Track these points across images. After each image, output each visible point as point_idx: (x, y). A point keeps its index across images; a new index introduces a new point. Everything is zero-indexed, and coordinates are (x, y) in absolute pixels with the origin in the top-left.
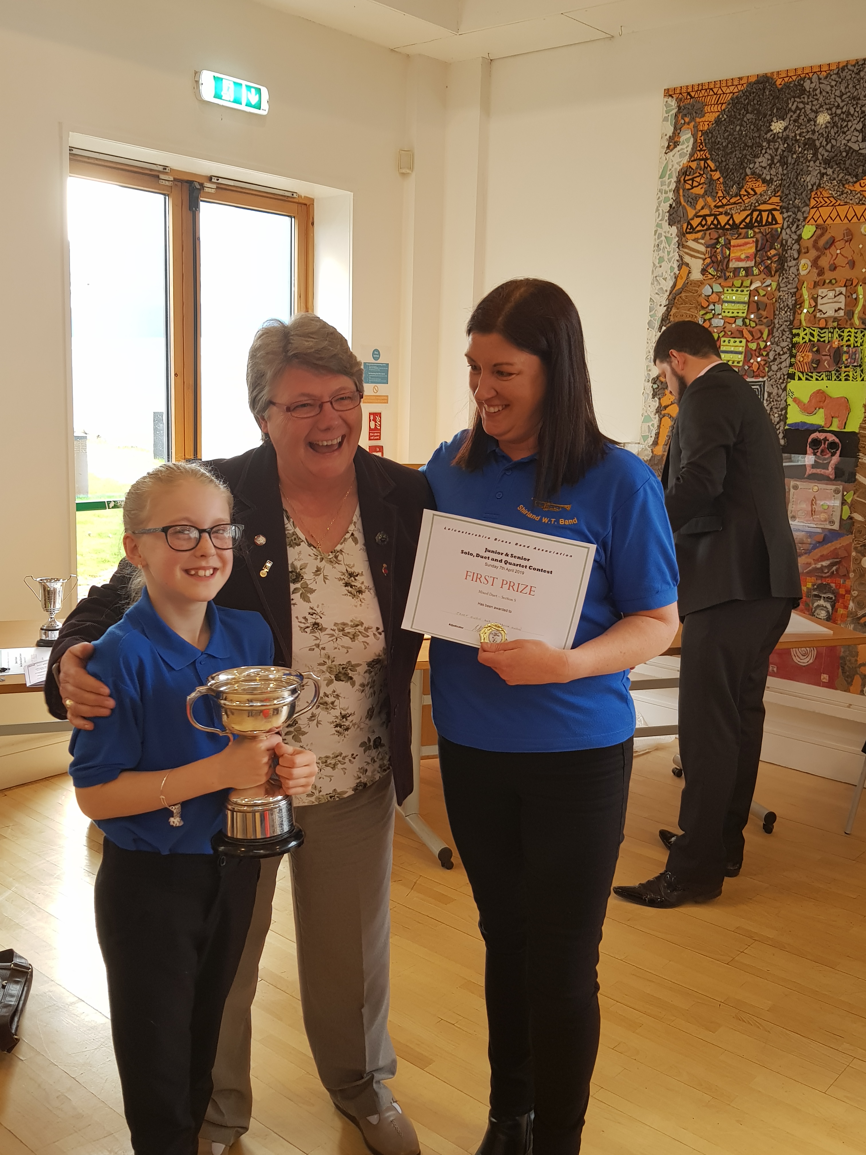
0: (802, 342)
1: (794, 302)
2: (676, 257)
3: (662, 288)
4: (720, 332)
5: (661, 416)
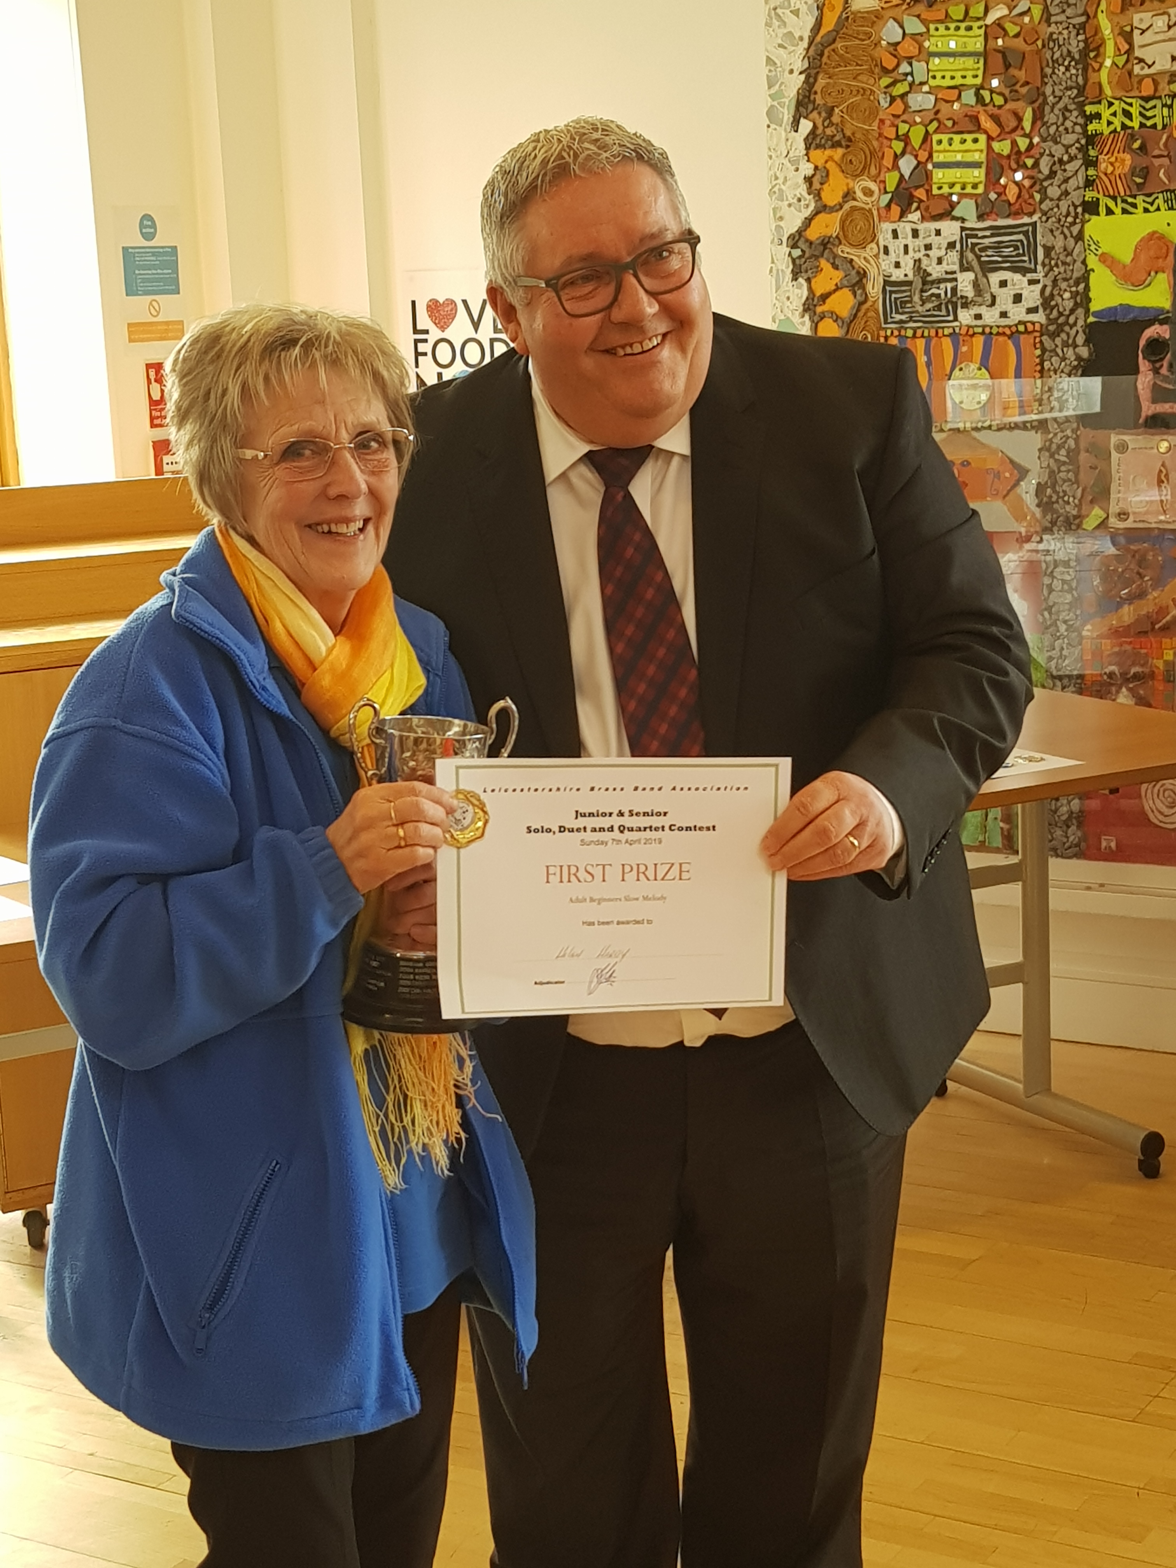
0: (1106, 132)
1: (1082, 45)
3: (791, 32)
4: (928, 122)
5: (816, 319)
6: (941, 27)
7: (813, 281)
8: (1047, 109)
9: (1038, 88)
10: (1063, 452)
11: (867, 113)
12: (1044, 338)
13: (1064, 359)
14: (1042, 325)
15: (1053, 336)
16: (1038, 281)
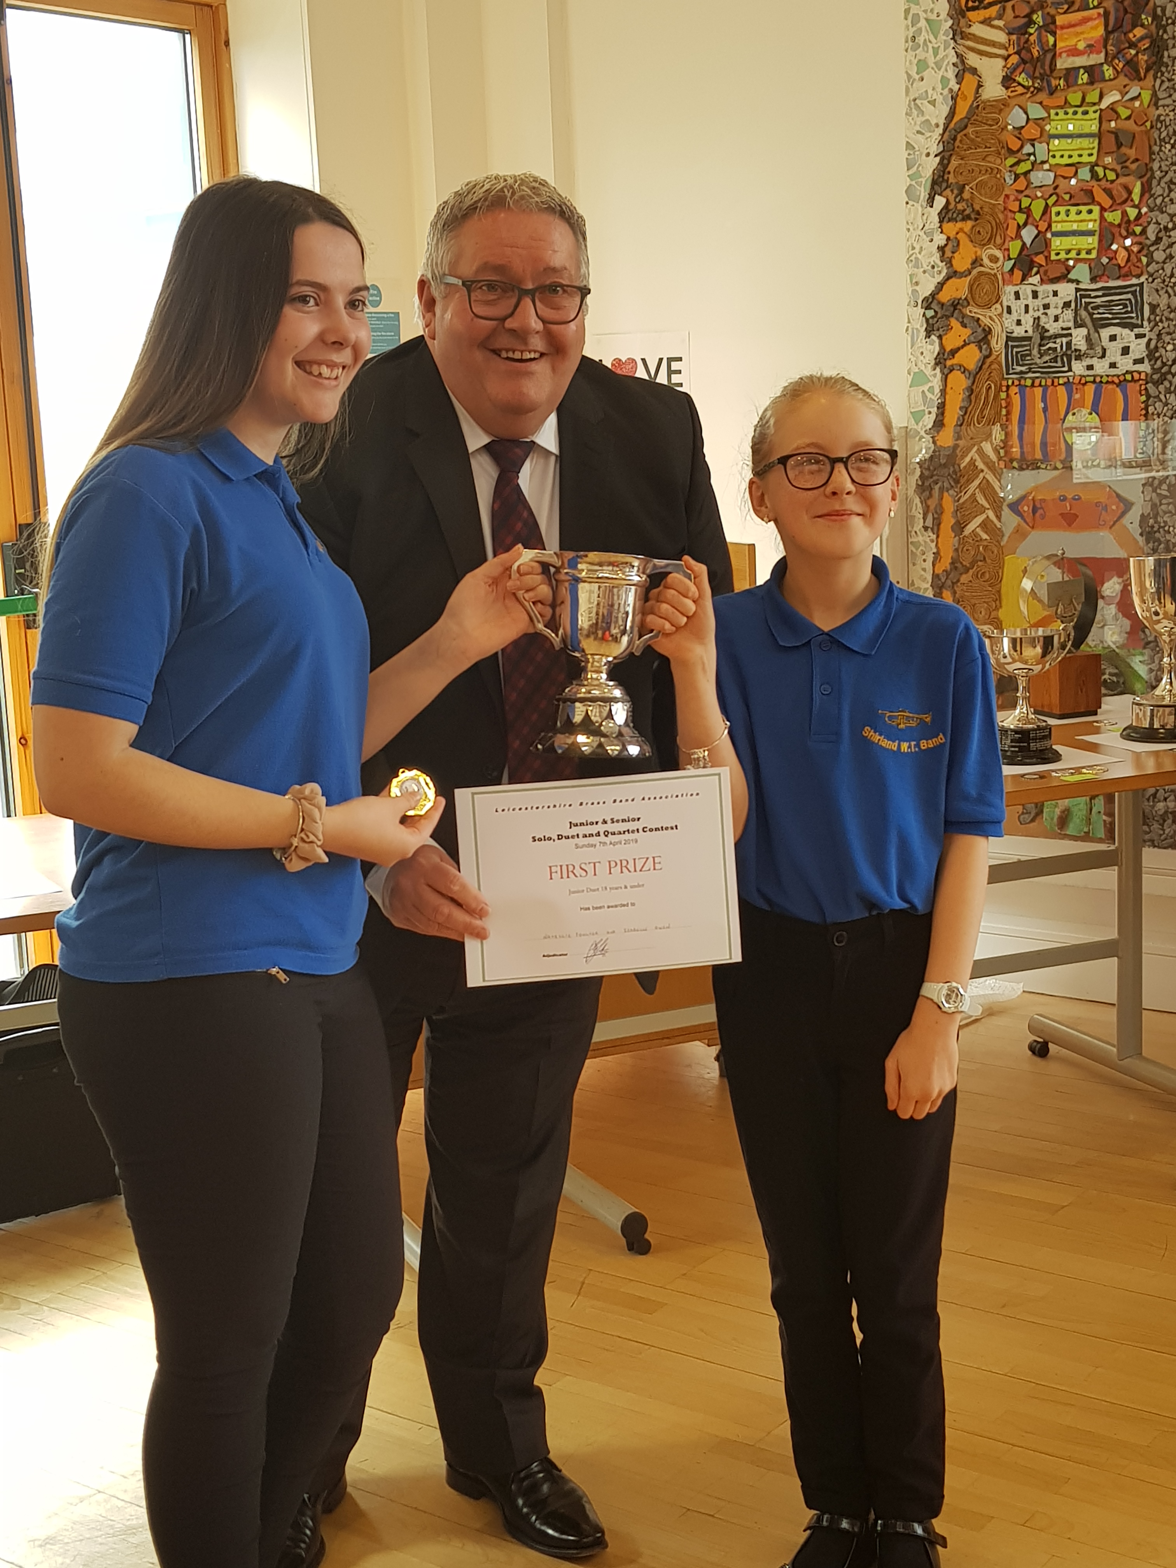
2: (950, 56)
3: (927, 120)
4: (1047, 197)
5: (946, 371)
6: (1061, 112)
7: (944, 338)
8: (1154, 182)
9: (1146, 164)
10: (1164, 487)
11: (994, 189)
12: (1149, 385)
13: (1166, 404)
14: (1147, 374)
15: (1157, 384)
16: (1144, 336)
